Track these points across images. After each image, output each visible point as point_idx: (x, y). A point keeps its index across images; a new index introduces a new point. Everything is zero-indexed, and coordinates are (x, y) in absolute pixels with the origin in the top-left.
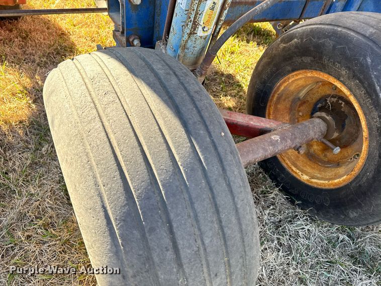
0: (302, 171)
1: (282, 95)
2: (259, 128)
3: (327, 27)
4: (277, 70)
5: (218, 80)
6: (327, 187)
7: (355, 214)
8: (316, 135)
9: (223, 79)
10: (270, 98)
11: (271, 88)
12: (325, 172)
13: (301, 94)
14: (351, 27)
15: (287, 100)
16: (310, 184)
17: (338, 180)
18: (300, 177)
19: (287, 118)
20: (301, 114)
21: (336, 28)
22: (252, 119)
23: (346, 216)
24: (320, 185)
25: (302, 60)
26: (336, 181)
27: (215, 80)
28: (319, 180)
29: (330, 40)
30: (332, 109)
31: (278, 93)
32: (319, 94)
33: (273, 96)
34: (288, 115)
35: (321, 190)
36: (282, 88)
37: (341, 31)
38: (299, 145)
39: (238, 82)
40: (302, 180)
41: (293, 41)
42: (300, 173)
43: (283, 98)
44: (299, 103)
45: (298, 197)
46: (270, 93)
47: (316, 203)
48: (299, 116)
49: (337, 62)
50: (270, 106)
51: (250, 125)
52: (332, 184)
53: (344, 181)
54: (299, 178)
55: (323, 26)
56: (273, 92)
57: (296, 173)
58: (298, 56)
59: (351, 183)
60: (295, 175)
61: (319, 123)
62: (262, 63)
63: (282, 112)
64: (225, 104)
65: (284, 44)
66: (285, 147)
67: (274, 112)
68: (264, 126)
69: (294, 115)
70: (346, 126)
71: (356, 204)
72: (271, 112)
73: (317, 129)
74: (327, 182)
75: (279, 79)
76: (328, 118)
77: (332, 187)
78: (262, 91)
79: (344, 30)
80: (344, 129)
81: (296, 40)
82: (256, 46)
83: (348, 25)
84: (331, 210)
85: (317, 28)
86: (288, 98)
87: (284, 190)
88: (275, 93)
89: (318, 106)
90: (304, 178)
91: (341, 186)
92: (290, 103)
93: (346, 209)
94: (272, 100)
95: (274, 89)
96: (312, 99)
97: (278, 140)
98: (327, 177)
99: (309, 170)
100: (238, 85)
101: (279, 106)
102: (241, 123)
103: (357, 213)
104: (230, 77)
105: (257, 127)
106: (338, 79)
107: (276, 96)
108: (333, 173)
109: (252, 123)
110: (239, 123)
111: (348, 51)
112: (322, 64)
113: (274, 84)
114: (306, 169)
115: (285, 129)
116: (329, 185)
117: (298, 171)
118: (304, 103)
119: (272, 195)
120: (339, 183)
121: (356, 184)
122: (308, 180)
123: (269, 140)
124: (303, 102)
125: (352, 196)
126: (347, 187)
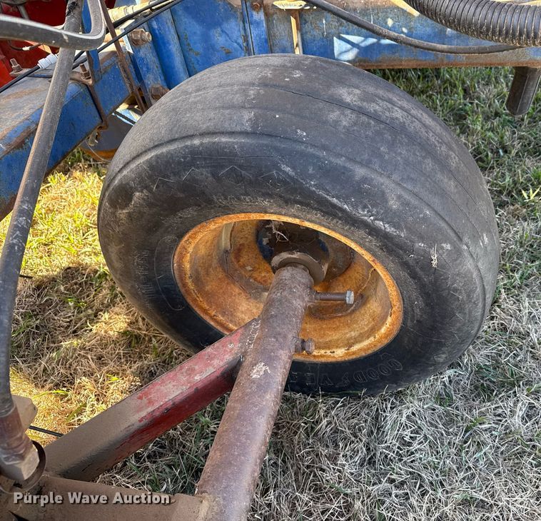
0: (327, 346)
1: (197, 271)
2: (217, 374)
3: (172, 147)
4: (152, 251)
5: (55, 298)
6: (379, 346)
7: (444, 356)
8: (304, 299)
9: (62, 288)
10: (183, 291)
11: (170, 279)
12: (356, 322)
13: (223, 243)
14: (212, 129)
15: (211, 269)
16: (354, 357)
17: (384, 327)
18: (334, 357)
19: (237, 290)
20: (249, 268)
21: (188, 143)
22: (192, 370)
23: (434, 365)
24: (369, 349)
25: (180, 218)
26: (383, 330)
27: (49, 303)
28: (360, 342)
29: (198, 168)
30: (289, 238)
31: (187, 276)
32: (250, 226)
33: (185, 285)
34: (232, 285)
35: (375, 355)
36: (187, 266)
37: (202, 144)
38: (299, 342)
39: (96, 271)
40: (340, 359)
41: (135, 198)
42: (328, 352)
43: (202, 272)
44: (232, 257)
45: (355, 385)
46: (175, 285)
47: (385, 376)
48: (249, 274)
49: (242, 194)
50: (195, 300)
51: (200, 385)
52: (381, 338)
53: (392, 324)
54: (333, 360)
55: (164, 150)
56: (178, 281)
57: (322, 356)
58: (167, 216)
59: (404, 322)
60: (323, 360)
61: (293, 277)
62: (114, 257)
63: (221, 291)
64: (111, 333)
65: (122, 209)
66: (285, 368)
67: (209, 303)
68: (222, 364)
69: (241, 277)
70: (327, 244)
71: (433, 345)
72: (205, 306)
73: (299, 290)
74: (372, 339)
75: (169, 260)
76: (296, 255)
77: (386, 342)
78: (157, 292)
79: (206, 140)
80: (327, 251)
81: (137, 194)
82: (64, 178)
83: (204, 127)
84: (411, 371)
85: (157, 157)
86: (210, 266)
87: (329, 391)
88: (182, 279)
89: (264, 243)
90: (339, 354)
91: (395, 333)
92: (219, 269)
93: (428, 359)
94: (188, 291)
95: (176, 276)
96: (247, 238)
97: (265, 371)
98: (366, 329)
99: (334, 336)
100: (100, 277)
101: (208, 288)
102: (180, 398)
103: (444, 353)
104: (70, 273)
105: (213, 378)
106: (266, 212)
107: (189, 282)
108: (367, 316)
109: (197, 378)
110: (177, 400)
111: (243, 172)
112: (220, 207)
113: (168, 270)
114: (330, 338)
115: (259, 338)
116: (379, 341)
117: (322, 352)
118: (239, 250)
119: (324, 422)
120: (390, 331)
121: (412, 321)
122: (347, 354)
123: (254, 387)
124: (238, 252)
125: (420, 339)
126: (403, 331)
